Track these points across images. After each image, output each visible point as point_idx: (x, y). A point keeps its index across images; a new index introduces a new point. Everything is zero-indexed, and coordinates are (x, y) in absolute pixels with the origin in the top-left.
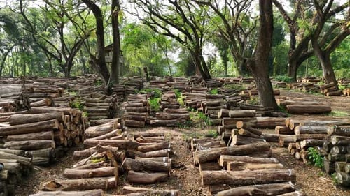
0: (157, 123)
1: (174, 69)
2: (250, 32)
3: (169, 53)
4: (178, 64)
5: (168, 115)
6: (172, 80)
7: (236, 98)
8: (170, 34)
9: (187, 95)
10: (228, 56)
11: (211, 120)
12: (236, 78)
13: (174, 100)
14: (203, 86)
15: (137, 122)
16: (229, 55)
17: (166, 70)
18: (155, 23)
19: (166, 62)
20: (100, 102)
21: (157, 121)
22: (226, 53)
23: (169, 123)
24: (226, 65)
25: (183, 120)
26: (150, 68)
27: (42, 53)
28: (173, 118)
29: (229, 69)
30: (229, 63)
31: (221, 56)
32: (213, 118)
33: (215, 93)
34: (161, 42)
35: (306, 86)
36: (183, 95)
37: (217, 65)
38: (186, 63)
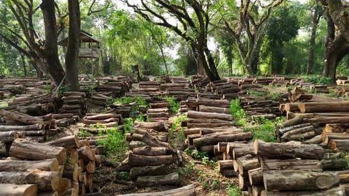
1: (172, 68)
2: (261, 23)
4: (176, 62)
6: (168, 81)
8: (166, 24)
10: (233, 52)
17: (163, 68)
18: (148, 9)
19: (163, 59)
22: (231, 49)
24: (230, 63)
26: (144, 66)
30: (234, 60)
31: (225, 53)
34: (155, 33)
38: (186, 60)
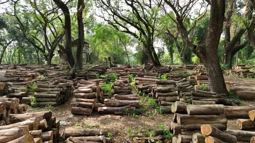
0: (104, 110)
1: (132, 59)
2: (191, 30)
3: (128, 47)
4: (135, 55)
5: (117, 101)
6: (129, 67)
7: (185, 83)
8: (128, 32)
9: (139, 80)
11: (162, 108)
12: (180, 66)
13: (126, 85)
14: (154, 72)
15: (83, 109)
16: (174, 48)
17: (126, 59)
18: (117, 23)
19: (126, 53)
20: (51, 88)
21: (105, 108)
22: (172, 47)
23: (118, 110)
24: (172, 56)
25: (132, 108)
26: (114, 58)
27: (32, 47)
28: (121, 105)
29: (174, 58)
30: (174, 54)
31: (168, 49)
32: (163, 105)
33: (164, 78)
34: (122, 37)
35: (243, 73)
36: (136, 80)
37: (164, 56)
38: (142, 54)
